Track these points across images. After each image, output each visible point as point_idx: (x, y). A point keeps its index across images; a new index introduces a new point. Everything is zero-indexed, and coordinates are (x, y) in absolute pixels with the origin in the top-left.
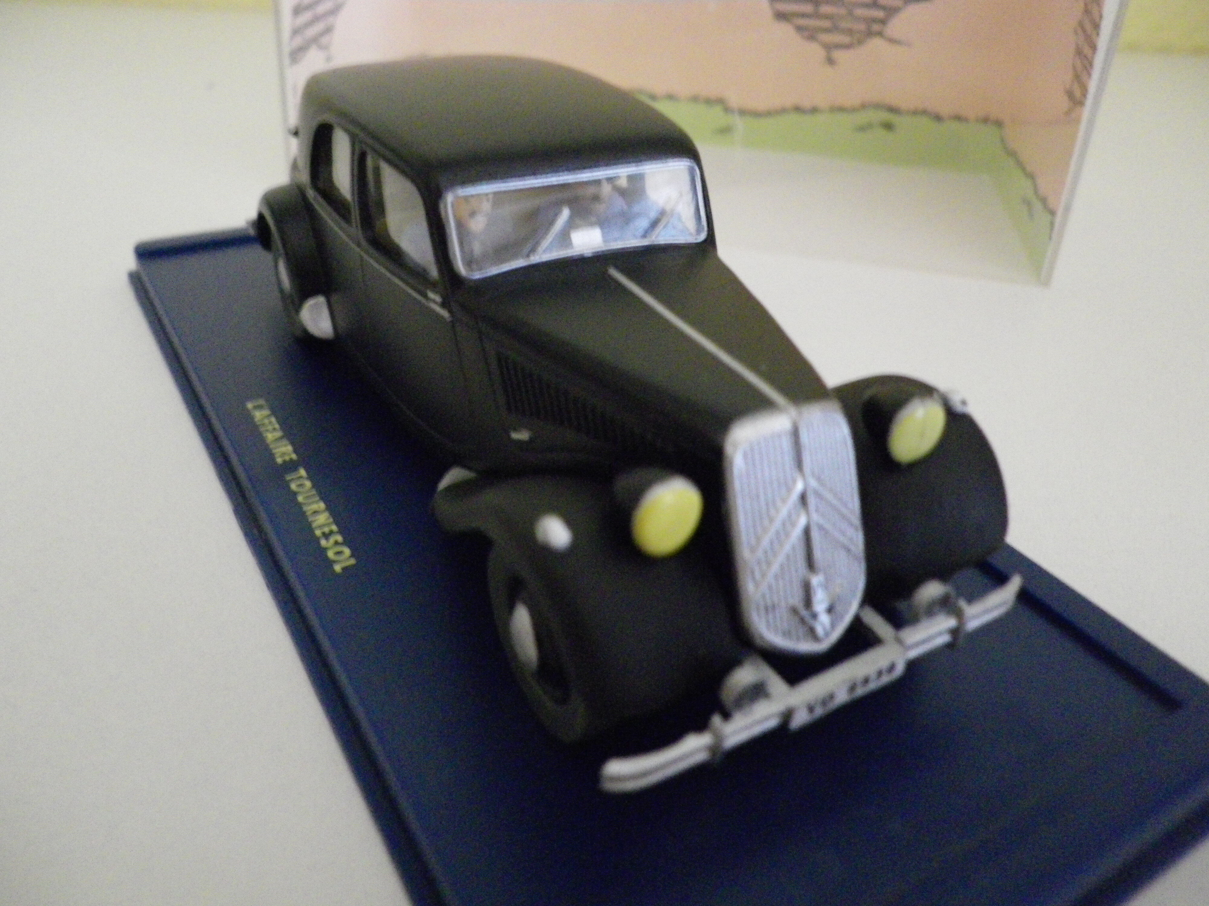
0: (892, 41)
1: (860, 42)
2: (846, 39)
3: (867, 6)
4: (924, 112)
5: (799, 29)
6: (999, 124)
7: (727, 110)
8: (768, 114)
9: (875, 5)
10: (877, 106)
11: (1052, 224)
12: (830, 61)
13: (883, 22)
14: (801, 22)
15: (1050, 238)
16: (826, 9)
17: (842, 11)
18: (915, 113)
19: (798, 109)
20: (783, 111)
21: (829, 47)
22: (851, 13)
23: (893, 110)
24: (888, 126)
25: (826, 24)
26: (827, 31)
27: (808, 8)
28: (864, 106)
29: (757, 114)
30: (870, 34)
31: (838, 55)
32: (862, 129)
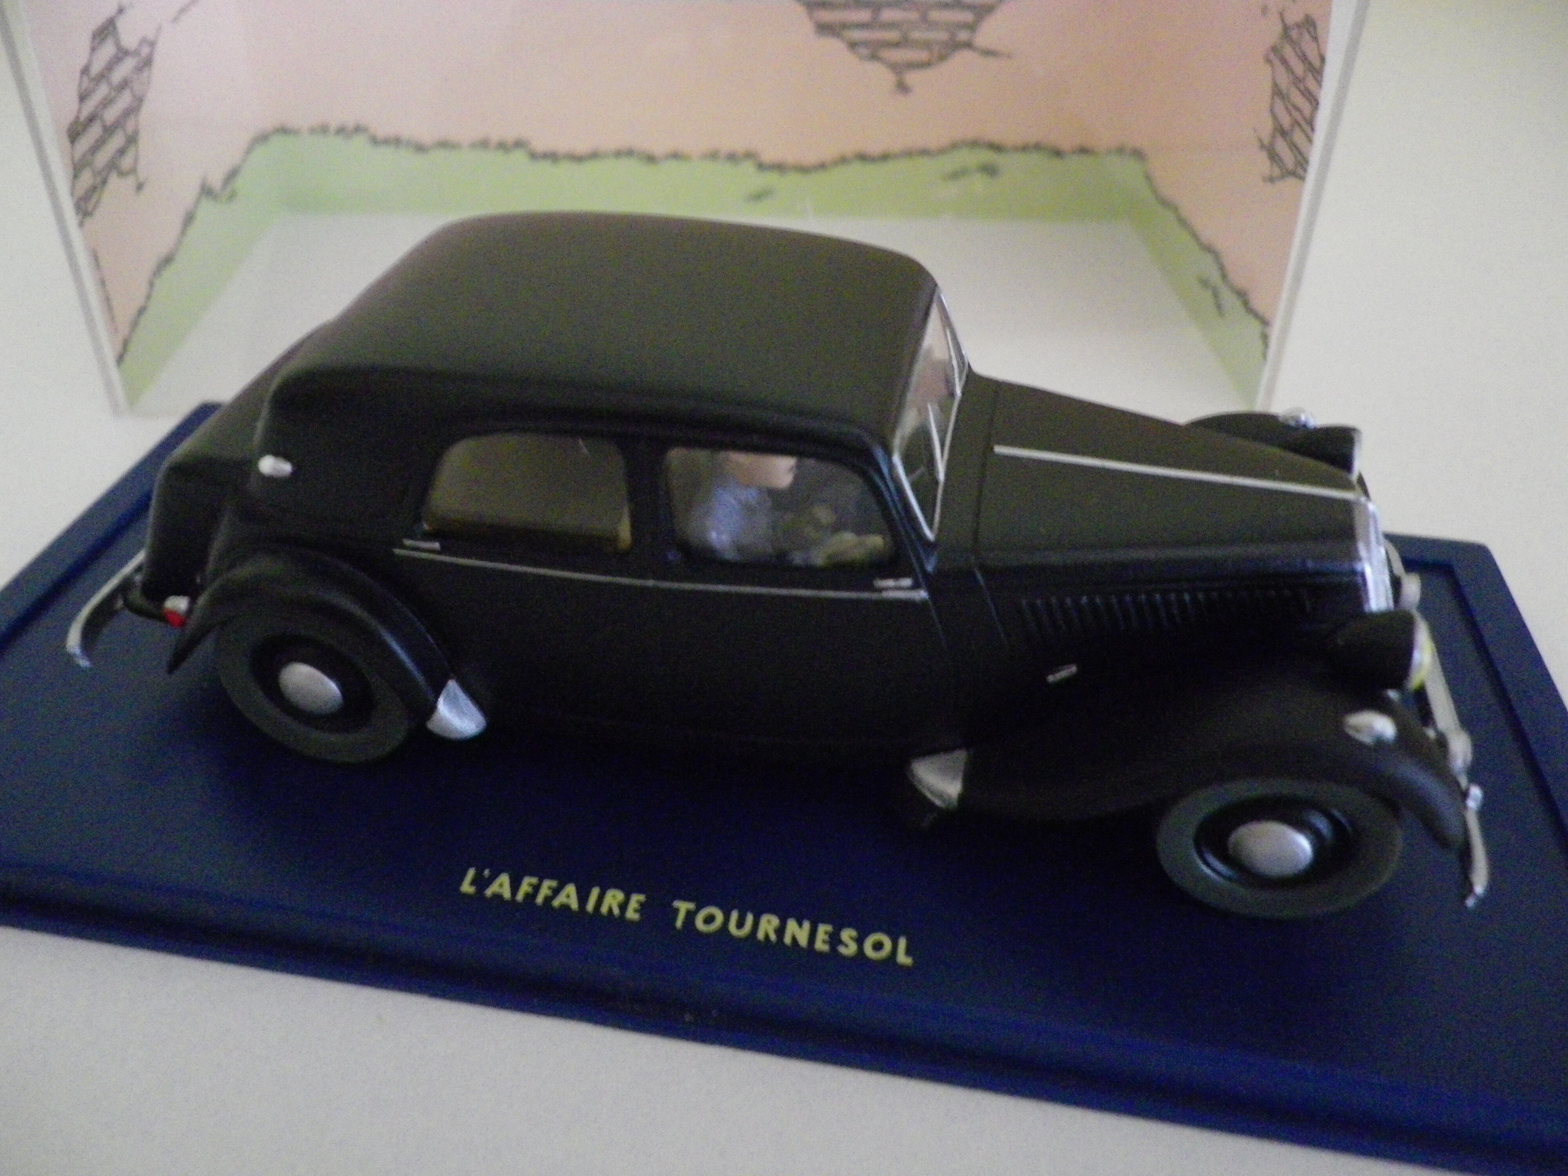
0: (988, 53)
1: (942, 58)
2: (922, 55)
3: (946, 6)
4: (1038, 147)
5: (853, 45)
6: (1138, 154)
7: (762, 167)
8: (822, 166)
9: (958, 5)
10: (974, 144)
11: (1265, 338)
12: (903, 88)
13: (972, 27)
14: (857, 35)
15: (1264, 356)
16: (888, 15)
17: (914, 16)
18: (1024, 148)
19: (863, 157)
20: (843, 160)
21: (898, 69)
22: (924, 19)
23: (996, 148)
24: (990, 170)
25: (892, 35)
26: (896, 45)
27: (864, 15)
28: (954, 146)
29: (803, 169)
30: (954, 46)
31: (912, 78)
32: (956, 175)
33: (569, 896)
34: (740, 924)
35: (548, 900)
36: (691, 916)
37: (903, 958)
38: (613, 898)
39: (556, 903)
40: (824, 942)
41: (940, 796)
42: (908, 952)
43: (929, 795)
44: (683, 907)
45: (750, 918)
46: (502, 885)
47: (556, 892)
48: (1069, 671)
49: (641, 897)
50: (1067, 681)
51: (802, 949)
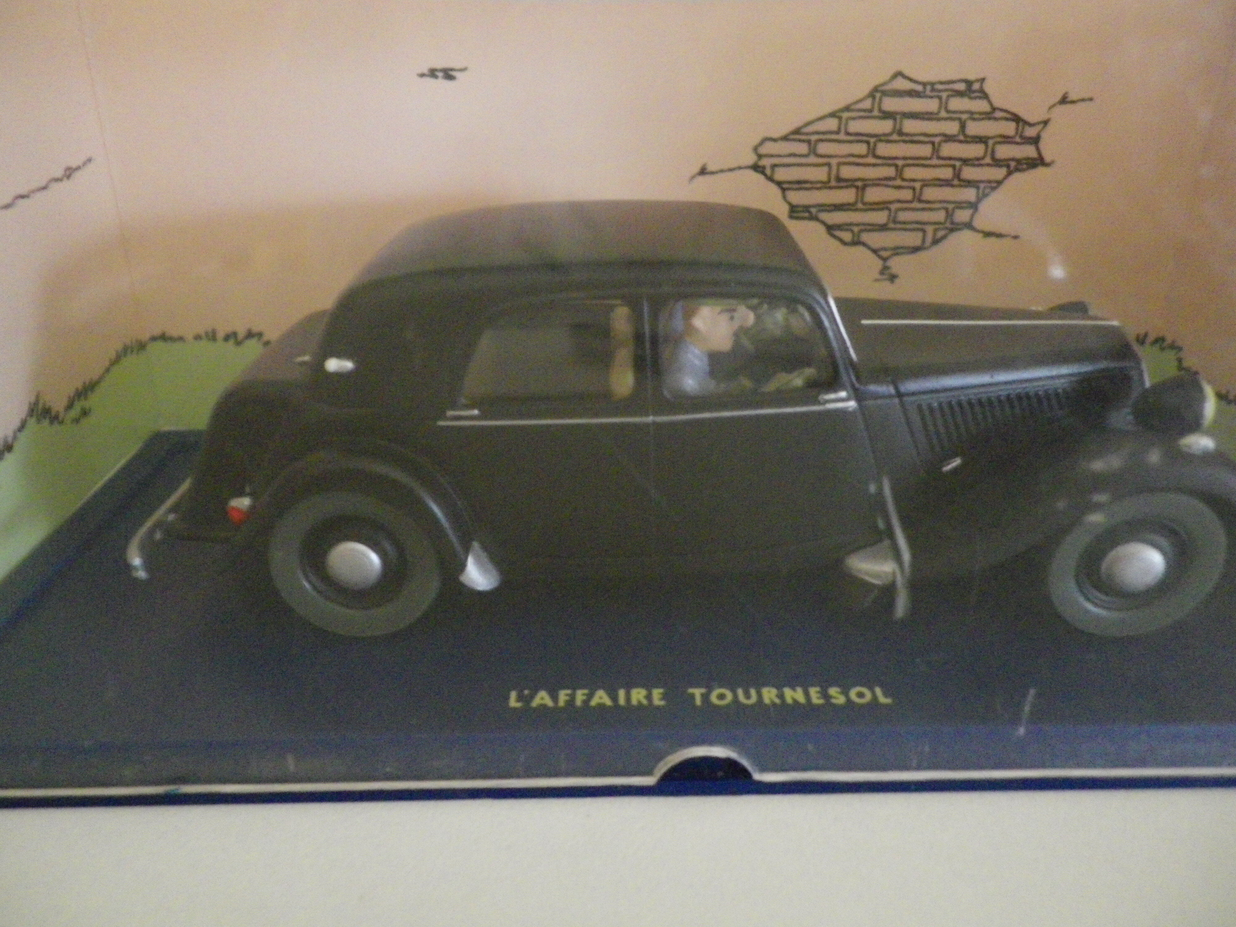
33: (601, 697)
34: (748, 696)
35: (586, 702)
36: (706, 698)
37: (883, 700)
38: (638, 695)
39: (594, 702)
40: (818, 698)
41: (877, 576)
42: (886, 695)
43: (867, 578)
44: (697, 693)
45: (753, 692)
46: (542, 698)
47: (590, 696)
48: (957, 462)
49: (661, 690)
50: (955, 471)
51: (803, 705)
